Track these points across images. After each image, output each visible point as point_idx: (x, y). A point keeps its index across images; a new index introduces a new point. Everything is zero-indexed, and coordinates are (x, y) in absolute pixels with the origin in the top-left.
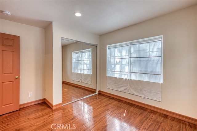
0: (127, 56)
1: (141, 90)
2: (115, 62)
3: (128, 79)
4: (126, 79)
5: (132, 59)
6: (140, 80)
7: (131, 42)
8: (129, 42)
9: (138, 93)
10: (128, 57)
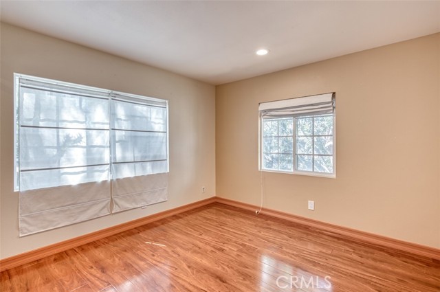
0: (107, 124)
1: (140, 194)
2: (62, 139)
3: (111, 180)
4: (104, 182)
5: (117, 133)
6: (137, 175)
7: (114, 92)
8: (110, 91)
9: (134, 204)
10: (107, 127)
